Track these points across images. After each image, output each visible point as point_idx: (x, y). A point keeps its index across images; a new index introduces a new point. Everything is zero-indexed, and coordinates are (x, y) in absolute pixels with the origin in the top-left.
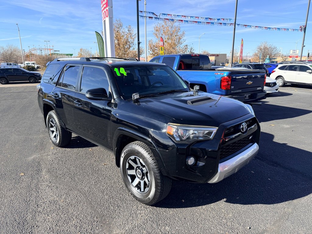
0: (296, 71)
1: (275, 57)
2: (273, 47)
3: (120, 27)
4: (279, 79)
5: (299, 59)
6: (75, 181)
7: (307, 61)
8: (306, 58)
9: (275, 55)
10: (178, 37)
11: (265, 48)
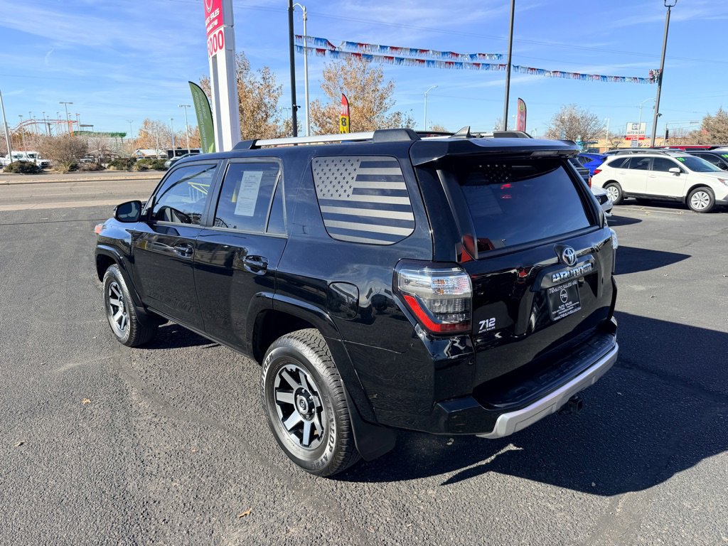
0: (646, 169)
1: (594, 140)
2: (589, 116)
3: (245, 71)
4: (611, 188)
5: (647, 143)
6: (210, 410)
7: (668, 148)
8: (661, 140)
9: (594, 134)
10: (378, 94)
11: (573, 119)
